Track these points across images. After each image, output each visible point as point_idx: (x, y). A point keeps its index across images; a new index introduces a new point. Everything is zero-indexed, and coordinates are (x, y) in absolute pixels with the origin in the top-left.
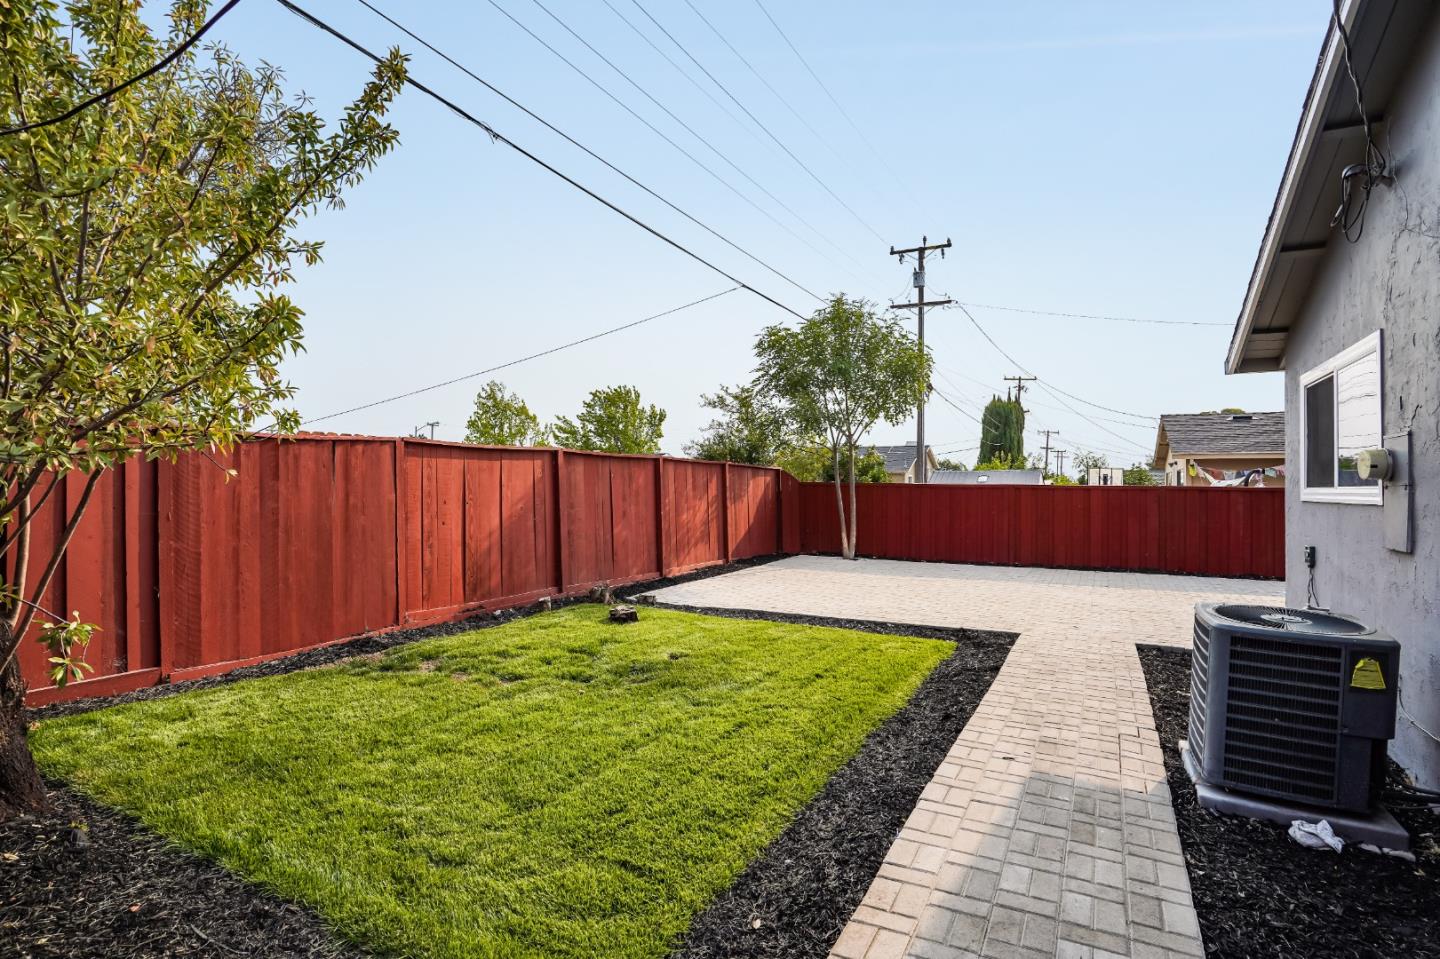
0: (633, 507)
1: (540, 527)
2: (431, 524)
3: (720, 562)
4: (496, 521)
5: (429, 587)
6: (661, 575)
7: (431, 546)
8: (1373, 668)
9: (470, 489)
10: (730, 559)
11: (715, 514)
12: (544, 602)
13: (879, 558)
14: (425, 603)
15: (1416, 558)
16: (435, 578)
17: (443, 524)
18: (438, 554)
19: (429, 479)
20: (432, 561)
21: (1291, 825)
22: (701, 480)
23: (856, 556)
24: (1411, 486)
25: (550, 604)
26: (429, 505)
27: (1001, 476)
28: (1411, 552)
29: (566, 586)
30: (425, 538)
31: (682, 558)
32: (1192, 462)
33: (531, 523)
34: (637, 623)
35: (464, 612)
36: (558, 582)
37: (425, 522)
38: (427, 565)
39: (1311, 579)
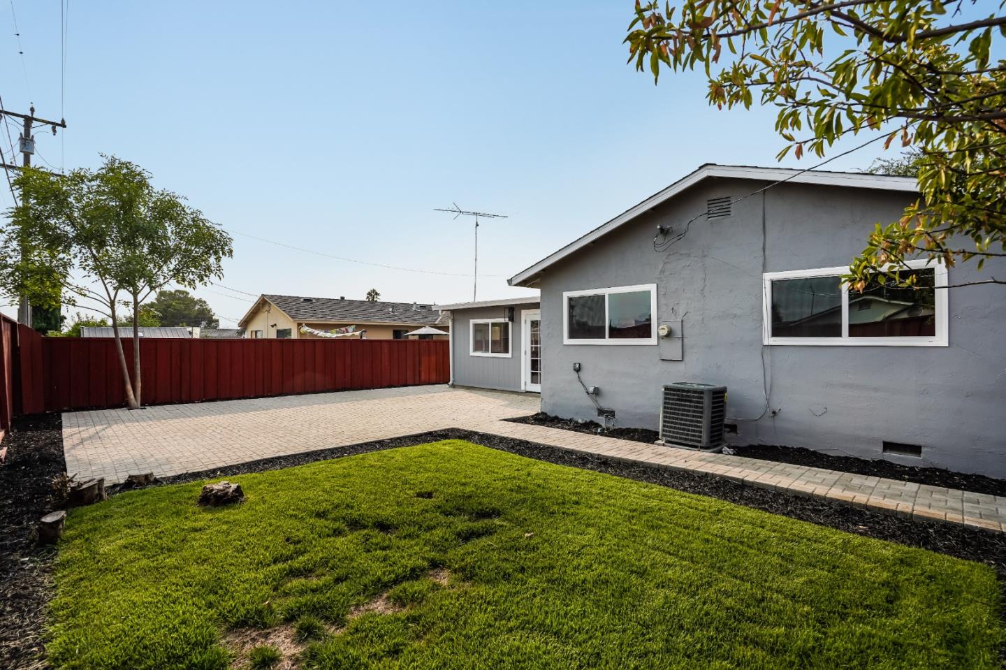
15: (685, 361)
23: (141, 405)
24: (682, 339)
28: (682, 360)
32: (303, 325)
39: (579, 377)
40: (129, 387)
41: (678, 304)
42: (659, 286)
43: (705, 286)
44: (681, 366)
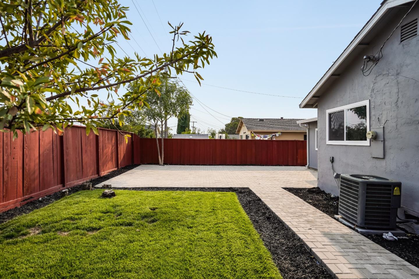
0: (89, 148)
1: (55, 158)
2: (8, 159)
3: (116, 169)
4: (37, 155)
5: (6, 190)
6: (99, 175)
7: (7, 170)
8: (398, 189)
9: (26, 142)
10: (119, 168)
11: (114, 150)
12: (66, 192)
13: (170, 164)
14: (4, 199)
15: (386, 159)
16: (9, 185)
17: (14, 159)
18: (11, 174)
19: (7, 137)
20: (8, 178)
21: (383, 235)
22: (110, 137)
23: (164, 164)
24: (384, 141)
25: (68, 192)
26: (7, 149)
27: (184, 136)
28: (384, 158)
29: (66, 184)
30: (4, 167)
31: (104, 168)
32: (253, 132)
33: (52, 156)
34: (116, 197)
35: (24, 201)
36: (63, 182)
37: (5, 158)
38: (6, 179)
39: (332, 166)
40: (159, 157)
41: (381, 114)
42: (371, 101)
43: (399, 98)
44: (383, 163)
